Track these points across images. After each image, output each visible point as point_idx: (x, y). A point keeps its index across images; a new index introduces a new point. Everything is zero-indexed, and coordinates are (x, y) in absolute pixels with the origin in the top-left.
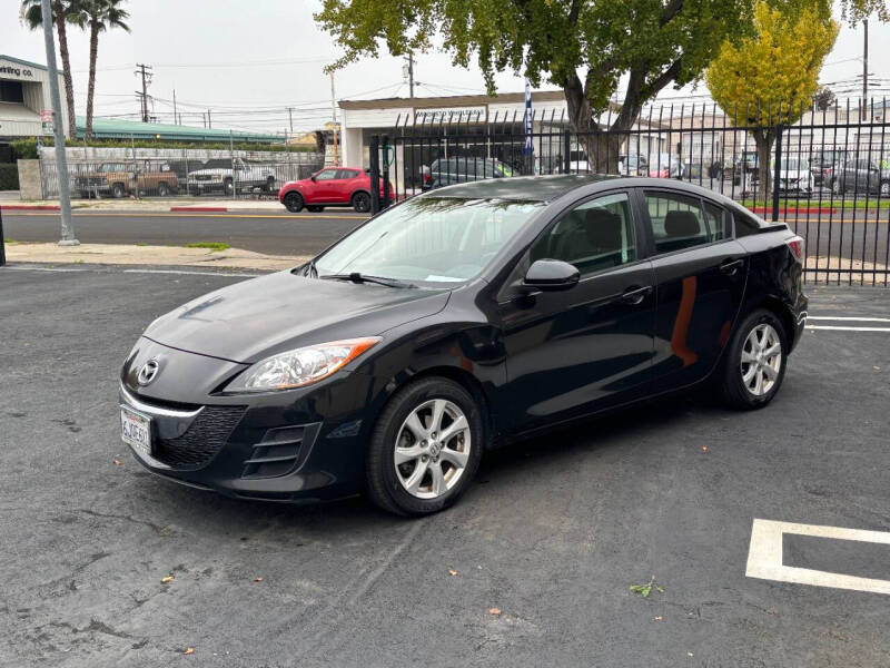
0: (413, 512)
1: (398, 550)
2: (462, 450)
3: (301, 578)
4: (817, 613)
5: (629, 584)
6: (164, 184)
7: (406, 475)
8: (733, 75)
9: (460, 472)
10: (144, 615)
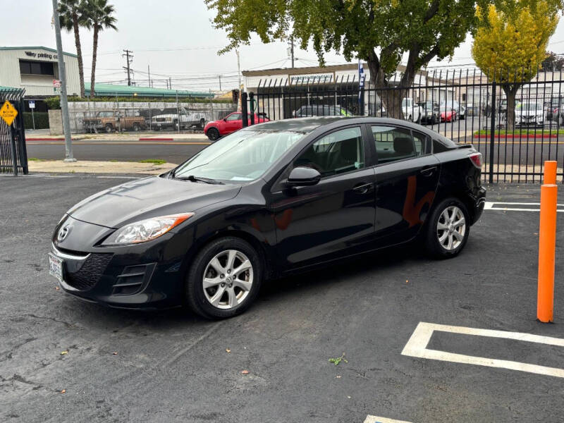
0: (216, 316)
1: (202, 338)
2: (248, 281)
3: (140, 353)
4: (434, 375)
5: (330, 358)
6: (137, 124)
7: (211, 295)
8: (489, 50)
9: (246, 293)
10: (44, 372)
